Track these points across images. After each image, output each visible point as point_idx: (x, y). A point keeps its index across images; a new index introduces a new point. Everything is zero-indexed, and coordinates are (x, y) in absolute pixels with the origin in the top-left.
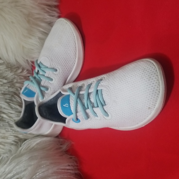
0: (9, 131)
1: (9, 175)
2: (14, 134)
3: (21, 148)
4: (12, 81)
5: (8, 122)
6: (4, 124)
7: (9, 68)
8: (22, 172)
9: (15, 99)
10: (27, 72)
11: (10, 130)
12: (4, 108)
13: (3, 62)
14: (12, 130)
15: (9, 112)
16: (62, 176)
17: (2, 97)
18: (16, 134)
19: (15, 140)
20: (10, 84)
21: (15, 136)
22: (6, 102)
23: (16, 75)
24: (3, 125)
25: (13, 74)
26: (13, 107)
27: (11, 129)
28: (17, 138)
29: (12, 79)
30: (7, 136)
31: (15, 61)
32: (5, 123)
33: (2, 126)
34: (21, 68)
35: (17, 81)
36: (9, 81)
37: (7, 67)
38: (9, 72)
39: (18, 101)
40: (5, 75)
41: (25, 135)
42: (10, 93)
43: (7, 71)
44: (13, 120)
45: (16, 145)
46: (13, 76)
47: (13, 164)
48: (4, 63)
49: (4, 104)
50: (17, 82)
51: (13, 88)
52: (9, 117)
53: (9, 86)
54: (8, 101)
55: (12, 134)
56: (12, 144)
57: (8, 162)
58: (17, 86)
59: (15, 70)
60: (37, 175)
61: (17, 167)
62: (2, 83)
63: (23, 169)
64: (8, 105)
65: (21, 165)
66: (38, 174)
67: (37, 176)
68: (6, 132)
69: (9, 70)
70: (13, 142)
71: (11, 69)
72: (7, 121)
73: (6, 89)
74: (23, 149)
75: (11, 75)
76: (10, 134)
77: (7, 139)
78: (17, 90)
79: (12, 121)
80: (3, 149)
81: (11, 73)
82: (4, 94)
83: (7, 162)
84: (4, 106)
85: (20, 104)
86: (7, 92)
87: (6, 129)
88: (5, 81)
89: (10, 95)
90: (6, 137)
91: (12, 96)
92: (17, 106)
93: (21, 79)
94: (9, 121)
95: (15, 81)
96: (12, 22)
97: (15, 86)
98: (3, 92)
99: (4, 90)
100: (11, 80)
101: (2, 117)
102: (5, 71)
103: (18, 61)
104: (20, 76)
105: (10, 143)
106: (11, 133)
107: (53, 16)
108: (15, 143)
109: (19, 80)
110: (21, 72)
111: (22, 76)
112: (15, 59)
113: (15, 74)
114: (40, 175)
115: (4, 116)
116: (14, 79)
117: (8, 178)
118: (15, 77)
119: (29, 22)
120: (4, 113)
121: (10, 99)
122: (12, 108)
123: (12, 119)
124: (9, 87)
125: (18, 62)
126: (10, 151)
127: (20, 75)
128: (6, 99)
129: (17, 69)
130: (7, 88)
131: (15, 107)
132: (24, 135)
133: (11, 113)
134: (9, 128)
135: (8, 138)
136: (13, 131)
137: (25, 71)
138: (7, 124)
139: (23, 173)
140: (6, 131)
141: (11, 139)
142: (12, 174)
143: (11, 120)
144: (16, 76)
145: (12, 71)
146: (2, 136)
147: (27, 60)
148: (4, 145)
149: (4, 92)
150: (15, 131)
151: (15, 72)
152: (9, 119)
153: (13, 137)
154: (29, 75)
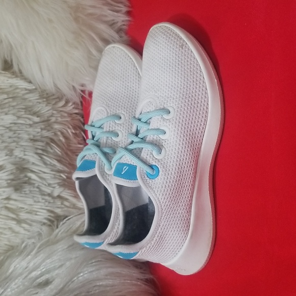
0: (39, 202)
1: (34, 274)
2: (47, 206)
3: (57, 230)
4: (48, 120)
5: (38, 188)
6: (32, 189)
7: (44, 98)
8: (55, 269)
9: (52, 149)
10: (73, 106)
11: (40, 200)
12: (33, 164)
13: (34, 87)
14: (44, 201)
15: (40, 171)
16: (123, 281)
17: (30, 144)
18: (51, 207)
19: (49, 218)
20: (44, 125)
21: (48, 211)
22: (37, 153)
23: (55, 110)
24: (30, 191)
25: (50, 108)
26: (48, 163)
27: (43, 199)
28: (52, 215)
29: (48, 117)
31: (53, 86)
32: (34, 187)
33: (28, 192)
34: (64, 99)
35: (57, 119)
36: (43, 119)
37: (41, 97)
38: (45, 105)
39: (56, 152)
40: (36, 109)
41: (66, 209)
42: (43, 139)
43: (40, 103)
44: (47, 184)
45: (50, 226)
46: (51, 111)
47: (42, 255)
48: (36, 89)
49: (33, 157)
50: (56, 122)
51: (49, 131)
52: (41, 178)
53: (43, 127)
54: (40, 152)
55: (43, 207)
56: (44, 224)
57: (34, 252)
58: (56, 129)
59: (54, 102)
60: (79, 275)
61: (48, 261)
62: (31, 123)
63: (57, 264)
64: (40, 158)
65: (55, 258)
66: (82, 274)
67: (80, 278)
68: (34, 204)
69: (44, 101)
70: (46, 221)
71: (47, 100)
72: (36, 185)
73: (38, 133)
74: (60, 233)
75: (46, 110)
76: (41, 206)
77: (36, 215)
78: (56, 134)
80: (29, 231)
81: (47, 107)
82: (34, 140)
83: (31, 251)
84: (32, 160)
85: (59, 158)
86: (39, 138)
87: (35, 199)
88: (36, 119)
89: (43, 142)
90: (35, 211)
91: (48, 144)
92: (55, 160)
93: (62, 117)
94: (40, 184)
95: (53, 119)
96: (50, 21)
97: (52, 128)
98: (32, 137)
99: (34, 133)
100: (46, 118)
101: (30, 178)
102: (38, 102)
103: (59, 86)
104: (62, 113)
105: (41, 222)
106: (43, 204)
107: (117, 11)
108: (49, 223)
109: (60, 119)
110: (63, 106)
111: (66, 112)
112: (54, 83)
113: (53, 109)
114: (85, 275)
115: (33, 176)
116: (52, 116)
117: (32, 278)
118: (53, 114)
119: (76, 19)
120: (32, 172)
121: (44, 148)
122: (45, 164)
123: (45, 183)
124: (42, 129)
125: (59, 89)
126: (40, 234)
127: (61, 111)
128: (37, 149)
129: (58, 100)
130: (39, 130)
131: (51, 163)
132: (64, 209)
133: (45, 173)
134: (40, 196)
135: (38, 213)
136: (46, 202)
137: (70, 104)
138: (37, 190)
139: (57, 272)
140: (35, 202)
141: (43, 215)
142: (40, 272)
143: (43, 184)
144: (55, 112)
145: (49, 103)
146: (27, 209)
147: (73, 87)
148: (30, 225)
149: (34, 136)
150: (49, 203)
151: (53, 105)
152: (40, 182)
153: (45, 211)
154: (77, 111)
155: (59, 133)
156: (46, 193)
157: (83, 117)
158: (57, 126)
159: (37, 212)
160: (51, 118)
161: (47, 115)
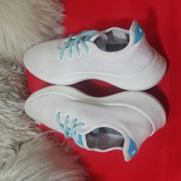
0: (5, 134)
2: (10, 136)
4: (7, 79)
5: (4, 124)
7: (2, 64)
10: (21, 70)
11: (6, 132)
14: (8, 133)
15: (4, 112)
19: (12, 144)
20: (5, 82)
21: (12, 140)
22: (3, 100)
25: (8, 70)
27: (8, 132)
28: (13, 142)
30: (3, 139)
32: (1, 124)
34: (15, 65)
35: (12, 78)
36: (4, 78)
38: (4, 69)
42: (5, 91)
45: (13, 149)
50: (11, 80)
51: (8, 85)
52: (6, 117)
53: (4, 83)
55: (8, 137)
56: (8, 148)
58: (12, 84)
59: (9, 67)
60: (48, 178)
64: (4, 103)
66: (50, 177)
69: (3, 66)
70: (9, 146)
71: (5, 65)
72: (3, 122)
73: (2, 87)
75: (5, 72)
76: (7, 136)
77: (3, 142)
78: (12, 88)
79: (9, 122)
81: (5, 70)
86: (2, 90)
87: (3, 132)
94: (5, 122)
95: (10, 78)
100: (5, 77)
104: (14, 74)
105: (6, 147)
106: (8, 135)
107: (58, 11)
108: (12, 147)
109: (14, 78)
110: (15, 70)
111: (16, 74)
113: (10, 71)
118: (9, 75)
121: (7, 96)
123: (8, 120)
124: (5, 85)
127: (14, 73)
128: (3, 97)
129: (11, 65)
130: (3, 85)
132: (21, 138)
133: (7, 113)
134: (6, 130)
136: (10, 133)
137: (19, 68)
138: (4, 126)
140: (3, 134)
141: (7, 142)
144: (10, 73)
145: (6, 68)
150: (12, 134)
151: (9, 68)
152: (5, 120)
153: (9, 140)
154: (23, 73)
155: (14, 87)
156: (9, 128)
157: (26, 77)
158: (12, 83)
159: (4, 140)
160: (8, 77)
161: (6, 75)
